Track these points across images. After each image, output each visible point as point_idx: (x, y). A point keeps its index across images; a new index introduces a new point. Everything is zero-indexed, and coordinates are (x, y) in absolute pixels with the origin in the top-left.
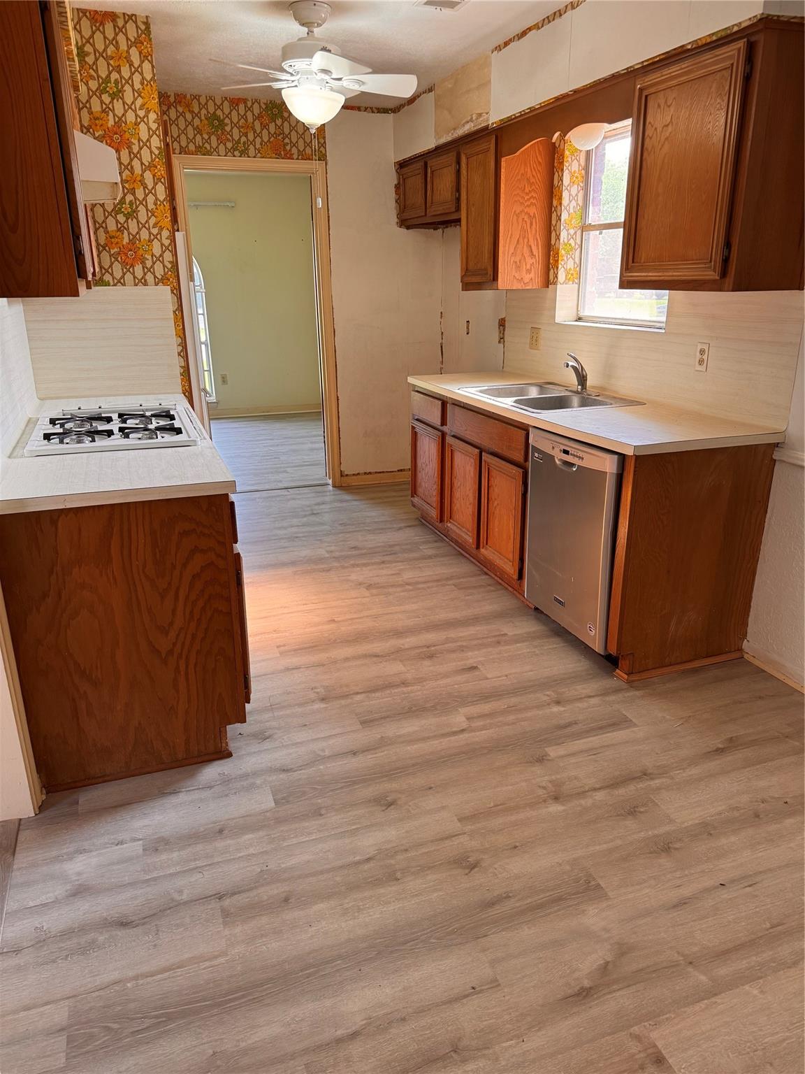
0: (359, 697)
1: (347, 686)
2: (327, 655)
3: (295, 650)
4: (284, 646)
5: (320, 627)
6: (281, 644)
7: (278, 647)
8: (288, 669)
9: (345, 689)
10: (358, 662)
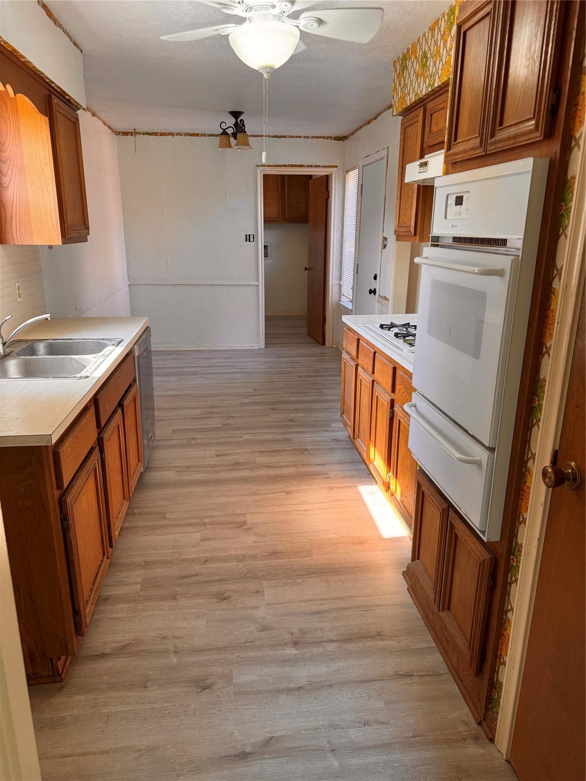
0: (288, 449)
1: (292, 454)
2: (298, 470)
3: (318, 475)
4: (325, 478)
5: (298, 488)
6: (326, 479)
7: (329, 478)
8: (323, 465)
9: (294, 453)
10: (281, 464)
